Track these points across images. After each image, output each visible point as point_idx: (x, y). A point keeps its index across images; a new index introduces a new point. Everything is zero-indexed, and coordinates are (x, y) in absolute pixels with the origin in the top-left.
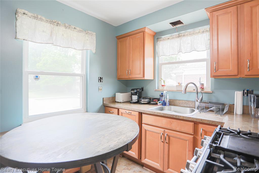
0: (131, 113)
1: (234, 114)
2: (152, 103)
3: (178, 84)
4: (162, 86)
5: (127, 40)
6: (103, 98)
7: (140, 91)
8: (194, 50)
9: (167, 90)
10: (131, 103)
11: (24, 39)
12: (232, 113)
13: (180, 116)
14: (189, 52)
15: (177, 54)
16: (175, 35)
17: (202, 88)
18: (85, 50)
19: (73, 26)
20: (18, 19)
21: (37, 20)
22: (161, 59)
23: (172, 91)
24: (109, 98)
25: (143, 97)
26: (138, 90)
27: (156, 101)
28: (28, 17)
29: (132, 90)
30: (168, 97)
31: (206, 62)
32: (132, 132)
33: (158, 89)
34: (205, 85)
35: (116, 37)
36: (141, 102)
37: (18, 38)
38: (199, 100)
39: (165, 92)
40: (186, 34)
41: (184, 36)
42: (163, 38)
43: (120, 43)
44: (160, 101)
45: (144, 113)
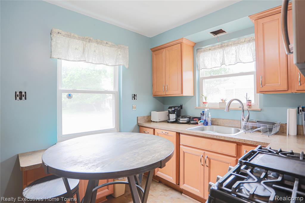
0: (168, 133)
1: (286, 135)
2: (191, 122)
3: (221, 100)
4: (204, 103)
5: (162, 52)
6: (138, 117)
7: (178, 109)
8: (239, 62)
9: (209, 108)
10: (168, 122)
11: (58, 58)
12: (284, 134)
13: (221, 137)
14: (234, 64)
15: (220, 67)
16: (216, 45)
17: (250, 106)
18: (118, 66)
19: (105, 41)
20: (53, 39)
21: (70, 39)
22: (202, 73)
23: (215, 109)
24: (144, 117)
25: (182, 115)
26: (176, 108)
27: (197, 120)
28: (62, 36)
29: (170, 108)
30: (210, 115)
31: (253, 75)
32: (166, 151)
33: (199, 106)
34: (253, 102)
35: (151, 49)
36: (180, 121)
37: (53, 57)
38: (245, 120)
39: (206, 110)
40: (230, 43)
41: (228, 46)
42: (203, 49)
43: (155, 56)
44: (201, 121)
45: (182, 134)
